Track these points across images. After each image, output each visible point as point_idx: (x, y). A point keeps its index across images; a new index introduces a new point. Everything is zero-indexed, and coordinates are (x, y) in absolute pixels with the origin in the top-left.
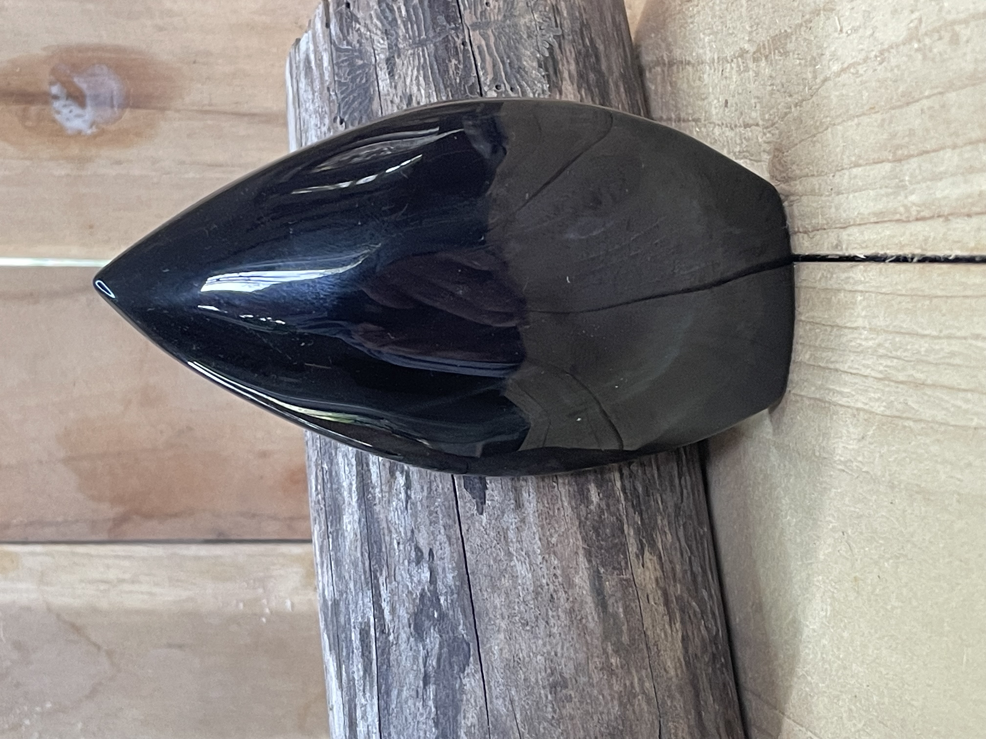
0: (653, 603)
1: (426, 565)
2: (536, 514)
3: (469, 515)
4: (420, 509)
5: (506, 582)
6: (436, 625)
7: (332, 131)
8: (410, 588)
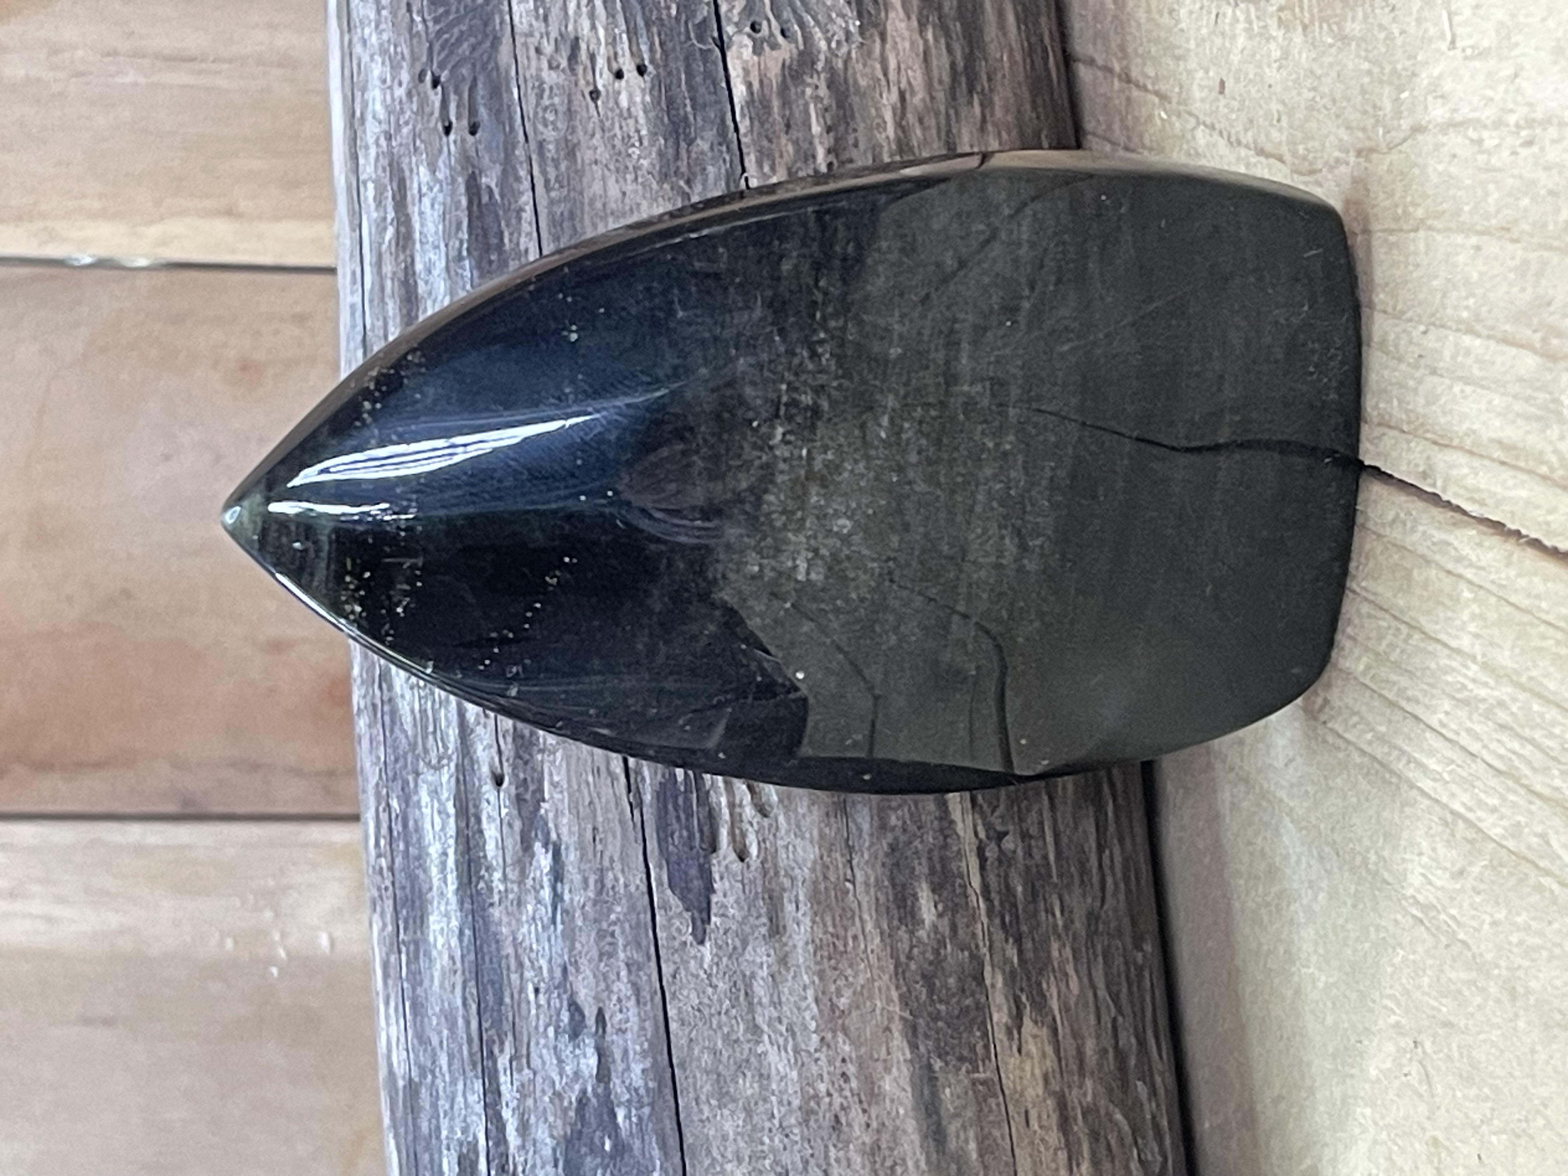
0: (1036, 1127)
1: (590, 1041)
2: (811, 948)
3: (676, 944)
4: (579, 923)
5: (747, 1087)
6: (608, 1166)
7: (415, 99)
8: (558, 1086)
